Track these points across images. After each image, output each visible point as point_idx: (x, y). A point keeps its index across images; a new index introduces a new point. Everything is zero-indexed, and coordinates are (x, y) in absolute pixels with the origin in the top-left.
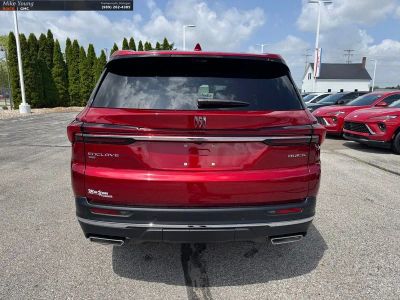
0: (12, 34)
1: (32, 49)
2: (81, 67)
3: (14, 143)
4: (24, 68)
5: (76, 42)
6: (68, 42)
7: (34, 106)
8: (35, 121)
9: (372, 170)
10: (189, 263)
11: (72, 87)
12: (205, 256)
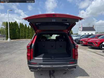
0: (7, 22)
1: (12, 25)
2: (23, 29)
3: (7, 49)
4: (10, 30)
5: (22, 23)
6: (20, 23)
7: (11, 39)
8: (12, 43)
9: (94, 54)
10: (51, 76)
11: (21, 34)
12: (55, 74)
